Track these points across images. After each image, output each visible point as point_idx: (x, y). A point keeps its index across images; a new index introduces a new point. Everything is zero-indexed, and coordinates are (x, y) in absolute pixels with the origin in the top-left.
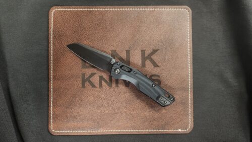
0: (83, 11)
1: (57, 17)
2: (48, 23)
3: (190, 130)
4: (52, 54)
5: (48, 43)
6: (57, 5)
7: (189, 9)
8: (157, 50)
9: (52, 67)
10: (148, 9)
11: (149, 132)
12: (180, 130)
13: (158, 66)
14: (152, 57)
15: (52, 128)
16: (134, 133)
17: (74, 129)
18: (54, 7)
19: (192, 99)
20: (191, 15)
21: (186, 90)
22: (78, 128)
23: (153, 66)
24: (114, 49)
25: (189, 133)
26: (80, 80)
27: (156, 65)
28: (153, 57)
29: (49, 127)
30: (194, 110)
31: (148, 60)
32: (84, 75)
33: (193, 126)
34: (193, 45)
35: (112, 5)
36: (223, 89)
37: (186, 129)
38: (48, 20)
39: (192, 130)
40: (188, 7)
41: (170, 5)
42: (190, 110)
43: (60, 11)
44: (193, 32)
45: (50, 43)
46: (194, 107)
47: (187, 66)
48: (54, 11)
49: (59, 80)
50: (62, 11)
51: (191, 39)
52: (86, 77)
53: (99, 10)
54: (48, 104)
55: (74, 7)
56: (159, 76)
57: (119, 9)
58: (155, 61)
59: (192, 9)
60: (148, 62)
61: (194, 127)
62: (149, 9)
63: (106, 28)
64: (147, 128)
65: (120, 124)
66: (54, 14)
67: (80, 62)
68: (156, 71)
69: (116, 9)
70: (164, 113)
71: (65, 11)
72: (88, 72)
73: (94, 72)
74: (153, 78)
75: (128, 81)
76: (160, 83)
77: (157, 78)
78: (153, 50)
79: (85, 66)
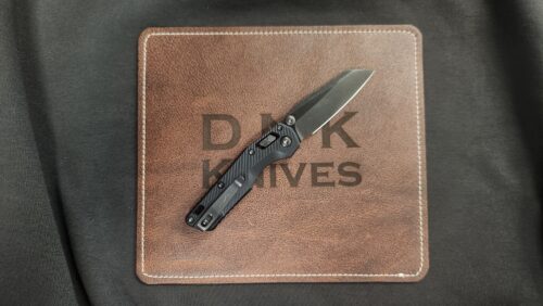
0: (206, 38)
1: (155, 49)
2: (137, 61)
3: (422, 276)
4: (144, 122)
5: (137, 100)
6: (155, 25)
7: (418, 31)
8: (353, 114)
9: (144, 147)
10: (335, 32)
11: (338, 278)
12: (401, 275)
13: (355, 145)
14: (343, 127)
15: (143, 270)
16: (308, 281)
17: (188, 271)
18: (149, 30)
19: (426, 212)
20: (421, 42)
21: (413, 193)
22: (197, 270)
23: (345, 145)
24: (267, 111)
25: (421, 282)
26: (201, 172)
27: (351, 143)
28: (345, 127)
29: (138, 266)
30: (430, 235)
31: (335, 134)
32: (207, 162)
33: (428, 267)
34: (426, 103)
35: (263, 24)
36: (488, 191)
37: (414, 272)
38: (137, 54)
39: (426, 276)
40: (415, 28)
41: (378, 23)
42: (422, 233)
43: (160, 37)
44: (425, 78)
45: (141, 99)
46: (429, 228)
47: (415, 143)
48: (147, 37)
49: (157, 171)
50: (165, 37)
51: (422, 91)
52: (211, 167)
53: (236, 33)
54: (136, 222)
55: (188, 28)
56: (358, 166)
57: (276, 33)
58: (350, 135)
59: (422, 31)
60: (335, 137)
61: (430, 270)
62: (337, 32)
63: (251, 70)
64: (334, 271)
66: (149, 43)
67: (200, 138)
68: (352, 154)
69: (271, 33)
70: (369, 240)
71: (170, 37)
72: (216, 157)
73: (227, 157)
74: (346, 169)
75: (294, 176)
76: (359, 179)
77: (353, 169)
78: (346, 113)
79: (209, 145)
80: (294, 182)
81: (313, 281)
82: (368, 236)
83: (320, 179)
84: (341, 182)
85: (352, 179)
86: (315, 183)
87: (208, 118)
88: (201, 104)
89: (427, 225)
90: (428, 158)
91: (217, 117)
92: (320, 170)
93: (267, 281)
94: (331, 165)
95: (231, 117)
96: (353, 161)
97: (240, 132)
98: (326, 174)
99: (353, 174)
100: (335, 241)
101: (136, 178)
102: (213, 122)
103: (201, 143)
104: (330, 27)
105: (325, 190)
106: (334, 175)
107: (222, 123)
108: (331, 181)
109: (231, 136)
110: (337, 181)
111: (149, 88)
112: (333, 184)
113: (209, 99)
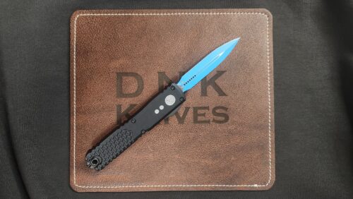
0: (118, 17)
1: (82, 26)
2: (70, 34)
3: (270, 186)
4: (75, 77)
5: (69, 61)
6: (82, 8)
7: (269, 13)
8: (223, 72)
9: (75, 95)
10: (211, 14)
11: (211, 187)
12: (256, 185)
13: (224, 94)
14: (216, 81)
15: (75, 182)
16: (190, 190)
17: (106, 183)
18: (78, 11)
19: (274, 142)
20: (272, 21)
21: (265, 128)
22: (112, 182)
23: (217, 94)
24: (162, 70)
25: (269, 190)
26: (115, 113)
27: (221, 93)
29: (71, 180)
30: (276, 157)
31: (210, 86)
33: (274, 180)
34: (275, 64)
35: (160, 8)
37: (265, 184)
38: (70, 29)
39: (274, 186)
40: (267, 11)
41: (241, 7)
42: (271, 156)
43: (86, 16)
44: (274, 47)
45: (73, 61)
46: (276, 152)
47: (266, 93)
48: (77, 16)
49: (85, 114)
50: (89, 17)
51: (272, 56)
52: (123, 110)
53: (140, 14)
54: (69, 149)
55: (106, 11)
56: (226, 109)
57: (169, 14)
58: (221, 87)
59: (272, 14)
61: (276, 181)
64: (209, 183)
65: (171, 176)
66: (78, 21)
67: (115, 89)
68: (222, 101)
69: (165, 14)
70: (233, 161)
71: (93, 17)
72: (126, 103)
73: (134, 103)
74: (218, 111)
75: (181, 116)
76: (227, 118)
77: (224, 111)
78: (218, 72)
79: (121, 94)
80: (181, 120)
81: (194, 190)
82: (233, 158)
83: (200, 118)
84: (214, 121)
85: (222, 118)
86: (196, 121)
87: (121, 75)
88: (116, 65)
89: (274, 151)
90: (275, 104)
91: (127, 74)
92: (200, 112)
93: (163, 190)
94: (207, 108)
95: (137, 74)
96: (223, 105)
97: (143, 85)
98: (204, 115)
99: (222, 115)
100: (209, 162)
101: (70, 118)
102: (124, 78)
103: (115, 93)
104: (207, 10)
105: (203, 126)
106: (210, 116)
107: (131, 78)
108: (207, 119)
109: (136, 88)
110: (212, 120)
111: (78, 53)
112: (209, 122)
113: (121, 61)
